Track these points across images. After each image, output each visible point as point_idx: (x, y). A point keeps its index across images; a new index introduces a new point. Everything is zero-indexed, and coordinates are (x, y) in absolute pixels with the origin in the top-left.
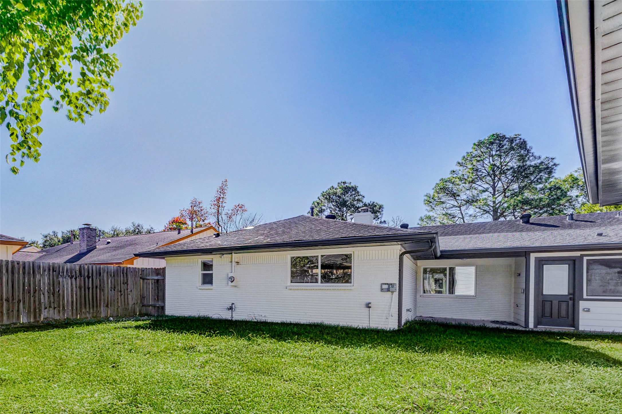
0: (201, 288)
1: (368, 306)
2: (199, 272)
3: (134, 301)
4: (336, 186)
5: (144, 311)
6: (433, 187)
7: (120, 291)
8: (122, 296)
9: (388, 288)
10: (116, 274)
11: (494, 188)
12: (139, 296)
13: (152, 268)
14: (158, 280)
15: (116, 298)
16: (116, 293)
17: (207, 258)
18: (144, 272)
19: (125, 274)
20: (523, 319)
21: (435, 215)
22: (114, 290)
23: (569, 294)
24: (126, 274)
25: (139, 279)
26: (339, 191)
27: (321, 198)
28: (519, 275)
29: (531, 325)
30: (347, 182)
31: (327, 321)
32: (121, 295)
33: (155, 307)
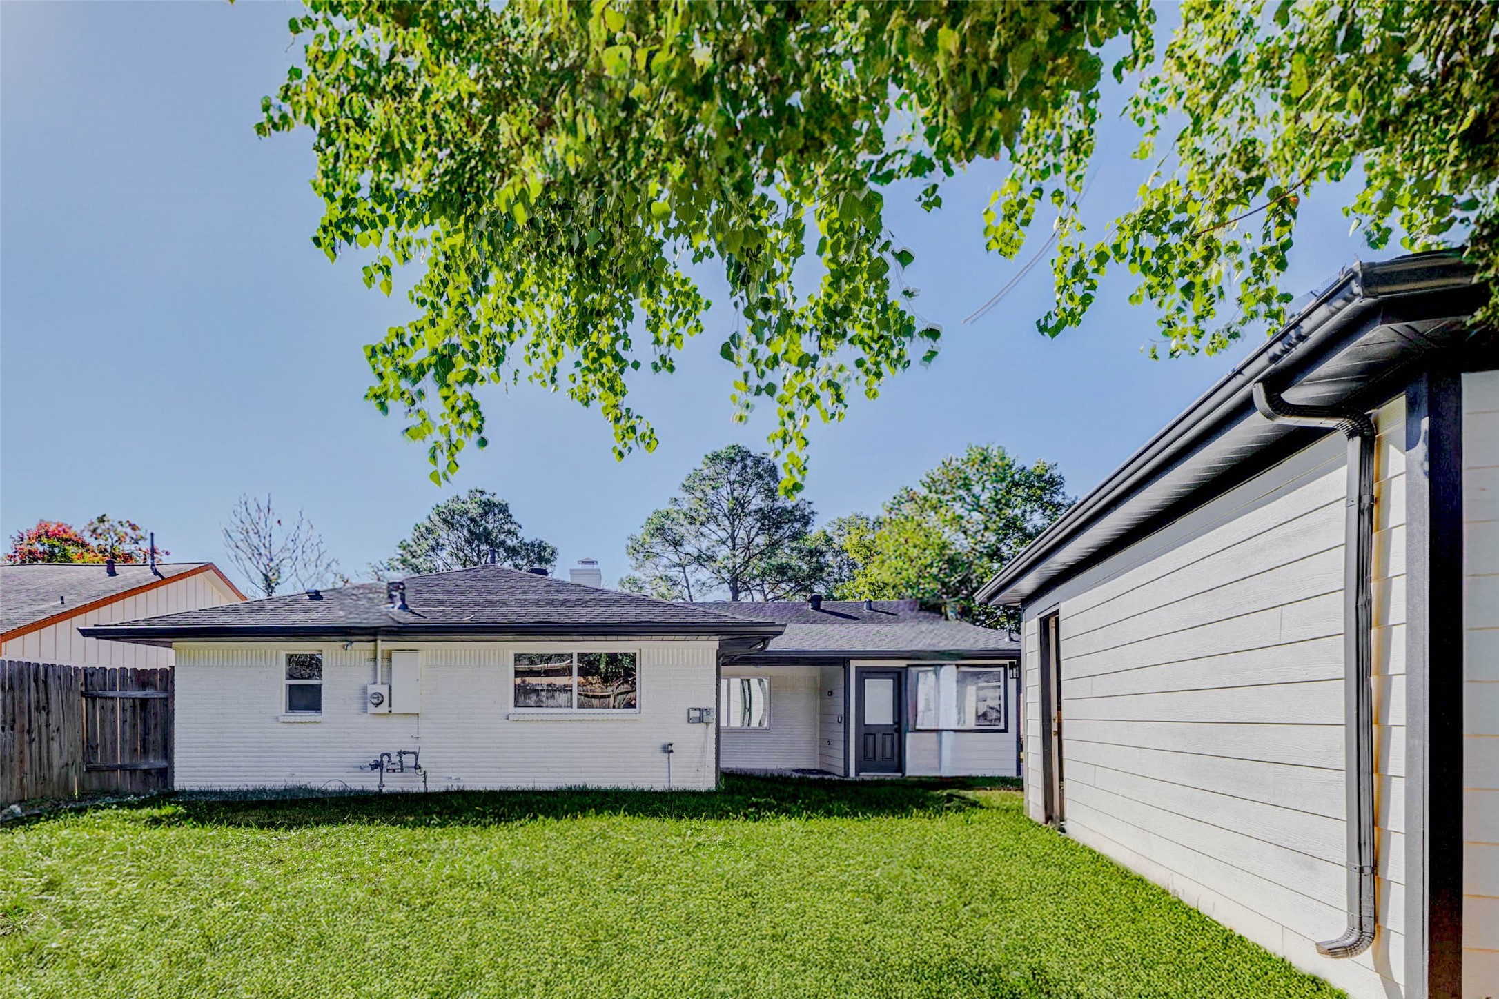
0: (288, 719)
1: (667, 749)
2: (279, 683)
3: (64, 761)
4: (464, 497)
5: (95, 782)
6: (643, 523)
7: (29, 732)
8: (35, 745)
9: (700, 717)
10: (16, 683)
11: (733, 539)
12: (79, 744)
13: (123, 670)
14: (144, 702)
15: (17, 750)
16: (17, 735)
17: (304, 648)
18: (95, 679)
19: (40, 683)
20: (842, 764)
21: (643, 578)
22: (12, 728)
23: (895, 723)
24: (45, 682)
25: (78, 696)
26: (474, 511)
27: (436, 519)
28: (831, 693)
29: (852, 774)
30: (487, 490)
31: (592, 784)
32: (31, 741)
33: (133, 771)
